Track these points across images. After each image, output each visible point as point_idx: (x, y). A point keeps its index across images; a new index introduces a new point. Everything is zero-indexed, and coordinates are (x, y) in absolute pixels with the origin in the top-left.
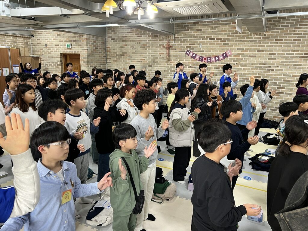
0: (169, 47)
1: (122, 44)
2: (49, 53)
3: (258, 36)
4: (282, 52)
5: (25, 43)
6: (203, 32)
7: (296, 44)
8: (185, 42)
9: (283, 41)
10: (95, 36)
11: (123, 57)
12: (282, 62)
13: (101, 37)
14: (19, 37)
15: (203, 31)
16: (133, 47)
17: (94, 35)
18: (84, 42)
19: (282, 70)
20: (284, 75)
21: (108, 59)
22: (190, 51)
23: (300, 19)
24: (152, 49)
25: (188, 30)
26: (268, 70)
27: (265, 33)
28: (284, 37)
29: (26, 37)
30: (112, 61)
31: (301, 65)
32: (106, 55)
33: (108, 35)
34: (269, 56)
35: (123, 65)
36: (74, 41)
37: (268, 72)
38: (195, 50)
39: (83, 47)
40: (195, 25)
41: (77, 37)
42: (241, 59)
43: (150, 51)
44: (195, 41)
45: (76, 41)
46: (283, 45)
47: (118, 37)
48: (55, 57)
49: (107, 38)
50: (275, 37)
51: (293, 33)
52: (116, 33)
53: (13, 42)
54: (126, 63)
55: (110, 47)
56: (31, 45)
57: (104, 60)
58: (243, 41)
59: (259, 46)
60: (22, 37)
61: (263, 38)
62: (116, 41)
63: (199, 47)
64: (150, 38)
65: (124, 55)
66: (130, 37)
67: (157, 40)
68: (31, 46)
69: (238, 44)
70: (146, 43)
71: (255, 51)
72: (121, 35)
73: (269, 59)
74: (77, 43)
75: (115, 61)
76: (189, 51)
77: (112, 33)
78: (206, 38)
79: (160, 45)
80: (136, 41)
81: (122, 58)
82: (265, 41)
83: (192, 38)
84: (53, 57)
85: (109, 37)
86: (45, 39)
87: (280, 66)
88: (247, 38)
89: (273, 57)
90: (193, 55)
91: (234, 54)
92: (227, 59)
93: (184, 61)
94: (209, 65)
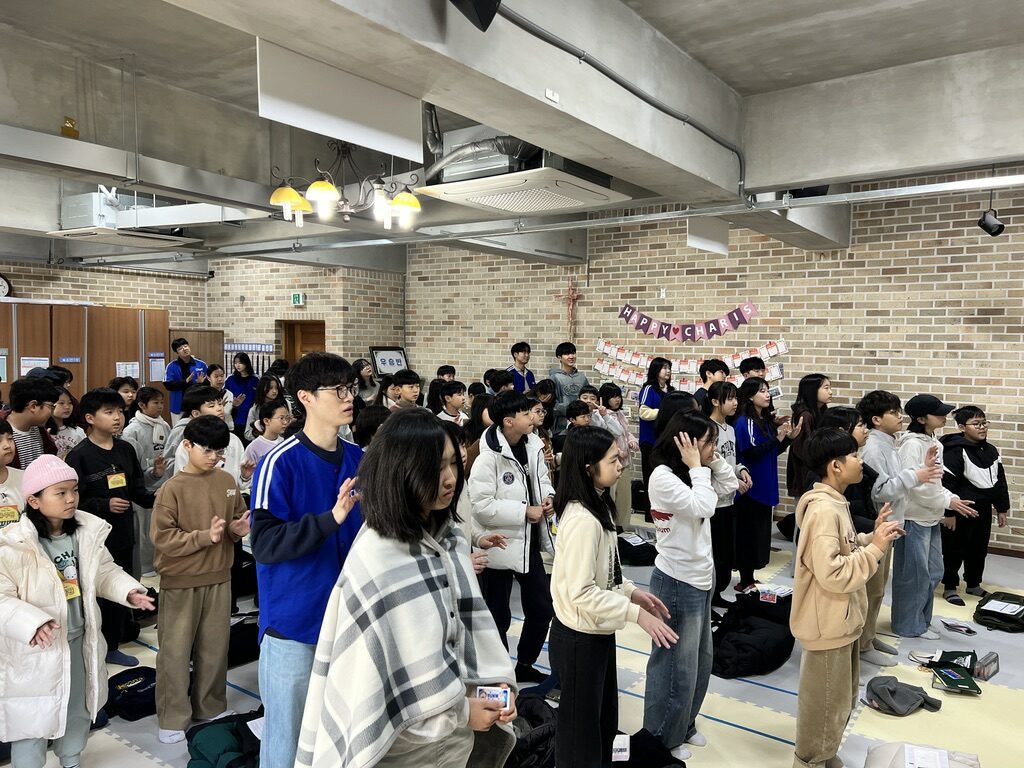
0: (575, 300)
1: (447, 291)
2: (247, 320)
3: (830, 261)
4: (906, 308)
5: (191, 294)
6: (668, 253)
7: (949, 281)
8: (617, 283)
9: (908, 274)
10: (370, 270)
11: (451, 329)
12: (909, 337)
13: (391, 272)
14: (174, 278)
15: (667, 248)
16: (477, 300)
17: (366, 270)
18: (336, 287)
19: (909, 363)
20: (920, 380)
21: (409, 334)
22: (634, 310)
23: (952, 205)
24: (527, 305)
25: (627, 248)
26: (868, 362)
27: (849, 251)
28: (907, 262)
29: (194, 279)
30: (420, 340)
31: (970, 347)
32: (405, 323)
33: (413, 268)
34: (867, 321)
35: (450, 351)
36: (311, 286)
37: (868, 370)
38: (647, 305)
39: (334, 302)
40: (645, 234)
41: (321, 274)
42: (783, 330)
43: (521, 311)
44: (646, 278)
45: (316, 286)
46: (907, 284)
47: (438, 272)
48: (261, 331)
49: (409, 275)
50: (881, 263)
51: (936, 248)
52: (432, 261)
53: (158, 292)
54: (457, 346)
55: (415, 302)
56: (206, 298)
57: (398, 339)
58: (787, 275)
59: (834, 290)
60: (184, 278)
61: (846, 265)
62: (432, 284)
63: (659, 295)
64: (522, 274)
65: (451, 323)
66: (468, 271)
67: (542, 279)
68: (206, 302)
69: (773, 285)
70: (512, 287)
71: (825, 306)
72: (446, 267)
73: (869, 329)
74: (319, 291)
75: (428, 340)
76: (630, 308)
77: (420, 262)
78: (676, 269)
79: (548, 292)
80: (484, 282)
81: (446, 333)
82: (851, 274)
83: (638, 271)
84: (257, 331)
85: (414, 274)
86: (242, 283)
87: (904, 350)
88: (796, 267)
89: (879, 321)
90: (641, 320)
91: (762, 314)
92: (742, 331)
93: (618, 339)
94: (691, 349)
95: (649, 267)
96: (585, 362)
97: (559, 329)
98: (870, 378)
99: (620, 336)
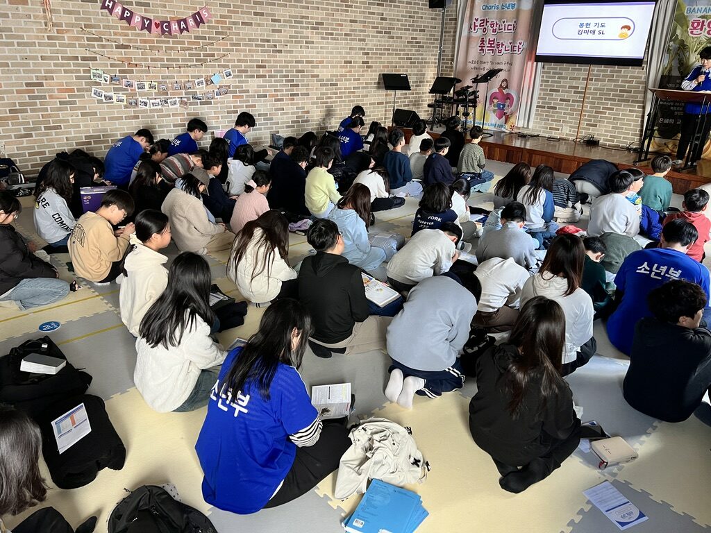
4: (288, 19)
12: (291, 37)
19: (291, 52)
20: (296, 62)
26: (274, 51)
31: (313, 43)
37: (274, 57)
42: (230, 29)
46: (288, 3)
71: (249, 13)
73: (273, 31)
87: (288, 44)
89: (277, 26)
90: (123, 13)
91: (215, 16)
92: (203, 28)
93: (102, 30)
94: (169, 41)
96: (70, 52)
97: (29, 17)
98: (275, 61)
99: (105, 27)
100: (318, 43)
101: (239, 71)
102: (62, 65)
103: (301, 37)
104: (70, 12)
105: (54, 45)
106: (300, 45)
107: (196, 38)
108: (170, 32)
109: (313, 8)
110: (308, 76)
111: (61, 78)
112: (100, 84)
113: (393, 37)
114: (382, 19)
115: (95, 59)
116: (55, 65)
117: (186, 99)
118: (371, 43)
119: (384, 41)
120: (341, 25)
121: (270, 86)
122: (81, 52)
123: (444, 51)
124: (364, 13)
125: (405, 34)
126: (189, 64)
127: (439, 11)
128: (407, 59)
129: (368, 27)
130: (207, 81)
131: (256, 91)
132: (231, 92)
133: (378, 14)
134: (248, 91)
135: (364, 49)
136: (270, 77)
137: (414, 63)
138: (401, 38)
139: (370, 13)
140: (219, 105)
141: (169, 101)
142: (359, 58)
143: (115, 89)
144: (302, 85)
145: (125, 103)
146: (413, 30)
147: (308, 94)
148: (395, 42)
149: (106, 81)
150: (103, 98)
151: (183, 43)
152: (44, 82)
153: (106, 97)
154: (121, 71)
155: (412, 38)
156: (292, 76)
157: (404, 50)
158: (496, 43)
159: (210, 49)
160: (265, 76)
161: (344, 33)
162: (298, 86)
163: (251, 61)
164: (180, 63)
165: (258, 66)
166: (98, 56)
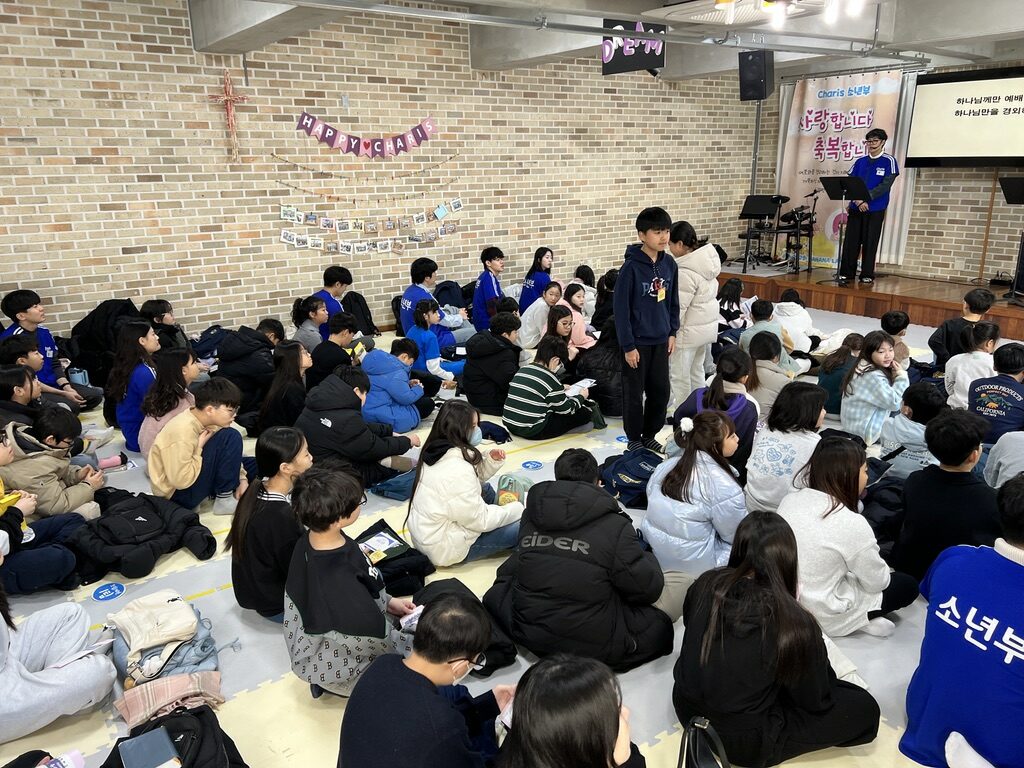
3: (489, 81)
4: (539, 127)
6: (347, 54)
8: (288, 84)
9: (538, 98)
12: (542, 151)
15: (344, 49)
16: (38, 93)
19: (541, 171)
20: (548, 184)
22: (315, 119)
24: (147, 106)
26: (519, 172)
27: (501, 74)
28: (538, 88)
34: (516, 137)
37: (519, 178)
38: (328, 115)
40: (317, 26)
43: (140, 114)
44: (324, 81)
46: (538, 107)
50: (523, 87)
58: (459, 92)
59: (494, 109)
61: (501, 86)
63: (341, 103)
64: (130, 57)
67: (169, 69)
69: (449, 100)
70: (112, 76)
71: (487, 123)
73: (518, 144)
76: (310, 117)
78: (357, 74)
79: (183, 89)
82: (504, 95)
83: (313, 72)
87: (538, 161)
88: (466, 84)
89: (523, 137)
90: (325, 132)
91: (442, 129)
92: (426, 146)
93: (297, 155)
94: (381, 165)
95: (325, 69)
96: (256, 186)
97: (209, 142)
98: (520, 185)
99: (300, 152)
100: (579, 157)
101: (471, 201)
102: (246, 202)
103: (556, 151)
104: (258, 135)
105: (238, 177)
106: (553, 161)
107: (417, 159)
108: (382, 154)
109: (572, 111)
110: (564, 203)
111: (243, 219)
112: (291, 225)
113: (685, 144)
114: (669, 119)
115: (286, 193)
116: (238, 202)
117: (400, 241)
118: (652, 154)
119: (672, 149)
120: (612, 131)
121: (512, 219)
122: (271, 185)
123: (760, 159)
124: (644, 112)
125: (703, 138)
126: (406, 193)
127: (752, 104)
128: (706, 172)
129: (650, 131)
130: (428, 216)
131: (493, 227)
132: (460, 229)
133: (664, 113)
134: (482, 227)
135: (644, 162)
136: (513, 206)
137: (717, 177)
138: (697, 143)
139: (652, 112)
140: (444, 247)
141: (378, 244)
142: (636, 174)
143: (310, 232)
144: (557, 216)
145: (322, 248)
146: (714, 132)
147: (564, 228)
148: (687, 149)
149: (299, 221)
150: (295, 242)
151: (399, 167)
152: (223, 224)
153: (298, 241)
154: (318, 207)
155: (713, 143)
156: (543, 204)
157: (702, 160)
158: (840, 144)
159: (435, 173)
160: (505, 206)
161: (615, 141)
162: (550, 217)
163: (488, 186)
164: (394, 193)
165: (498, 193)
166: (290, 189)
